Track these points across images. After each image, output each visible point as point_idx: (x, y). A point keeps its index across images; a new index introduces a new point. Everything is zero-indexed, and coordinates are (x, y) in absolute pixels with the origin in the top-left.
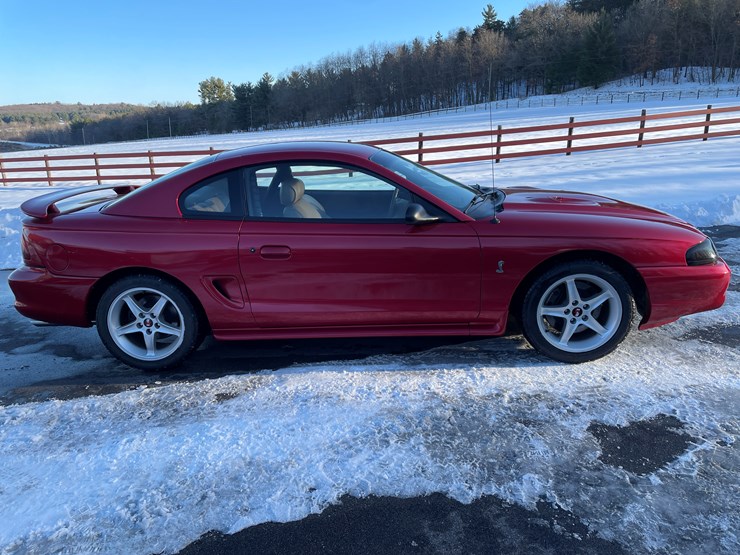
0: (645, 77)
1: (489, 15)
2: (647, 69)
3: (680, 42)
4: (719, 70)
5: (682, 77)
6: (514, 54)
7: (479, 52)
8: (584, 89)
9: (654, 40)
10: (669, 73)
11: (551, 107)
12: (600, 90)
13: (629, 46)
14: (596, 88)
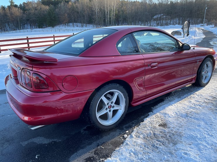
0: (66, 25)
1: (12, 2)
2: (66, 23)
3: (73, 16)
4: (83, 24)
5: (75, 25)
6: (25, 16)
7: (12, 14)
8: (49, 27)
9: (66, 15)
10: (71, 24)
11: (42, 32)
12: (54, 28)
13: (60, 16)
14: (53, 27)
